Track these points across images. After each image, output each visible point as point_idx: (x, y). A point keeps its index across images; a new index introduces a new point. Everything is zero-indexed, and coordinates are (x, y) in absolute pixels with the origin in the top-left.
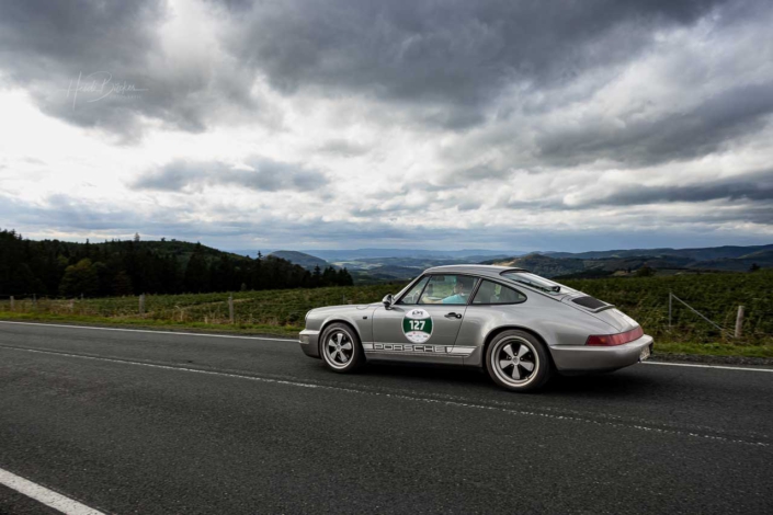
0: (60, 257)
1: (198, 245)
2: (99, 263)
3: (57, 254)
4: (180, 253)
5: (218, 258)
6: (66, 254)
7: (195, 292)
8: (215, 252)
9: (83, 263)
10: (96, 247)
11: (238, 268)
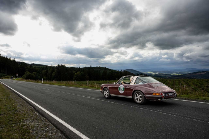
0: (74, 71)
1: (105, 68)
2: (82, 73)
3: (73, 71)
4: (101, 70)
5: (110, 71)
6: (75, 70)
7: (103, 80)
8: (110, 70)
9: (78, 73)
10: (81, 69)
11: (115, 74)
